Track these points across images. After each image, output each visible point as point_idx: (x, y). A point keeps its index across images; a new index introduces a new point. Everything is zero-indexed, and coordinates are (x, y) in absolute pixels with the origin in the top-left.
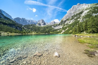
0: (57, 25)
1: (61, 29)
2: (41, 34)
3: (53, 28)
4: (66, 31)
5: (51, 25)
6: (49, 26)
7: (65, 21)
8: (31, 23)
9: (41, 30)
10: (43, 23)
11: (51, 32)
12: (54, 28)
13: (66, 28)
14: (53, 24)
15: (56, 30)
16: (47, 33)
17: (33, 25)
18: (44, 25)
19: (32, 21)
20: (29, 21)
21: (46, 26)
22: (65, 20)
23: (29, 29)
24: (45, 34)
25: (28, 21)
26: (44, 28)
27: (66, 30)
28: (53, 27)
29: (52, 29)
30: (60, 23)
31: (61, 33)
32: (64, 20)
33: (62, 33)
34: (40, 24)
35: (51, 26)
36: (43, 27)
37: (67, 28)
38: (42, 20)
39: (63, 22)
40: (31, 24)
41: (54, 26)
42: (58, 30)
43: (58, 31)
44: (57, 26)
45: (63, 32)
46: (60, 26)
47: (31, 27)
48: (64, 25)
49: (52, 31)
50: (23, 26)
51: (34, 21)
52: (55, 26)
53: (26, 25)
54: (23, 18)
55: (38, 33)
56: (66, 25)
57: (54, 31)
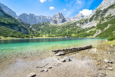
0: (86, 21)
1: (93, 27)
2: (57, 37)
3: (78, 27)
4: (106, 31)
5: (75, 22)
6: (72, 24)
7: (106, 11)
8: (42, 20)
9: (57, 31)
10: (61, 20)
11: (73, 35)
12: (80, 28)
13: (106, 25)
14: (78, 20)
15: (84, 30)
16: (66, 37)
17: (46, 23)
18: (63, 23)
19: (44, 17)
20: (40, 18)
21: (66, 24)
22: (106, 8)
23: (39, 30)
24: (62, 37)
25: (37, 18)
26: (63, 27)
27: (106, 29)
28: (78, 25)
29: (76, 29)
30: (94, 16)
31: (93, 35)
32: (102, 9)
33: (95, 35)
34: (56, 22)
35: (75, 24)
36: (61, 26)
37: (109, 25)
38: (60, 14)
39: (101, 13)
40: (42, 23)
41: (81, 23)
42: (87, 30)
43: (88, 32)
44: (87, 23)
45: (99, 33)
46: (93, 21)
47: (43, 27)
48: (103, 19)
49: (75, 33)
50: (31, 27)
51: (47, 17)
52: (83, 24)
53: (35, 25)
54: (30, 14)
55: (50, 36)
56: (107, 18)
57: (79, 32)
